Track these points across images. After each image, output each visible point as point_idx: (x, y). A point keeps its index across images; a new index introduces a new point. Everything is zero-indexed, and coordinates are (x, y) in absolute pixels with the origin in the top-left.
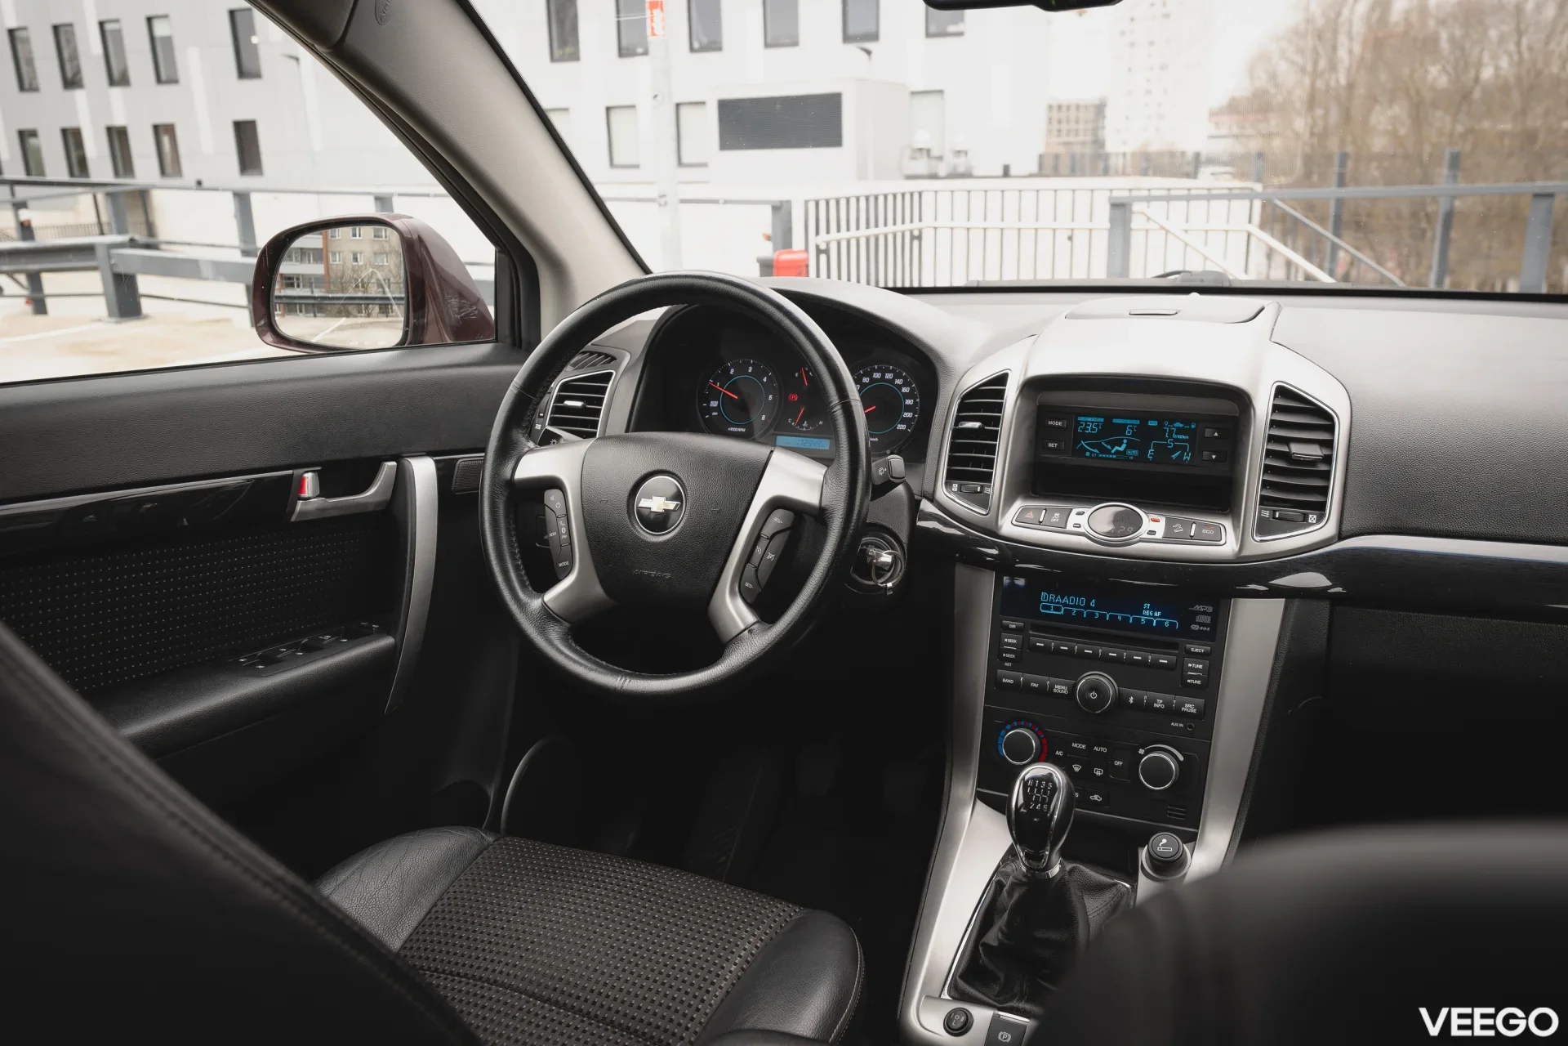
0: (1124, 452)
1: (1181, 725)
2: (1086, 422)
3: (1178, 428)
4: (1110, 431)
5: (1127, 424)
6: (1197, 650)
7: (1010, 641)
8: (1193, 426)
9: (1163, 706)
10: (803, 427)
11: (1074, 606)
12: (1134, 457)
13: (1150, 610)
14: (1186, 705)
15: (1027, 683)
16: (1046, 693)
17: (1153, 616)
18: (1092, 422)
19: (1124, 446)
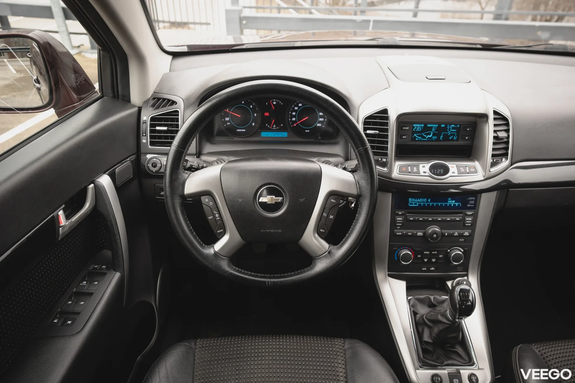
0: (431, 137)
1: (463, 240)
2: (416, 126)
3: (452, 127)
4: (426, 129)
5: (433, 127)
6: (469, 214)
7: (399, 219)
8: (458, 126)
9: (457, 235)
10: (274, 128)
11: (422, 202)
12: (435, 139)
13: (451, 200)
14: (466, 233)
15: (407, 234)
16: (414, 236)
17: (452, 203)
18: (419, 126)
19: (431, 135)
